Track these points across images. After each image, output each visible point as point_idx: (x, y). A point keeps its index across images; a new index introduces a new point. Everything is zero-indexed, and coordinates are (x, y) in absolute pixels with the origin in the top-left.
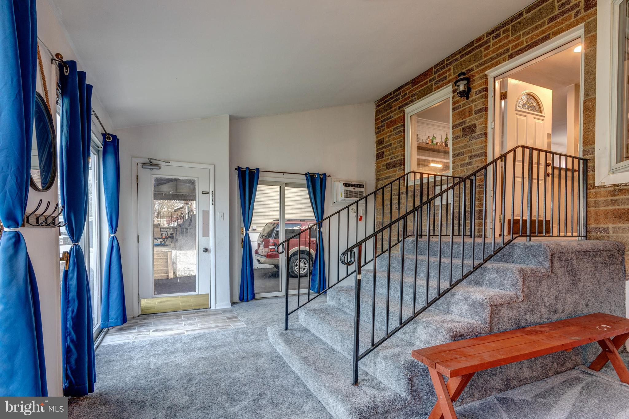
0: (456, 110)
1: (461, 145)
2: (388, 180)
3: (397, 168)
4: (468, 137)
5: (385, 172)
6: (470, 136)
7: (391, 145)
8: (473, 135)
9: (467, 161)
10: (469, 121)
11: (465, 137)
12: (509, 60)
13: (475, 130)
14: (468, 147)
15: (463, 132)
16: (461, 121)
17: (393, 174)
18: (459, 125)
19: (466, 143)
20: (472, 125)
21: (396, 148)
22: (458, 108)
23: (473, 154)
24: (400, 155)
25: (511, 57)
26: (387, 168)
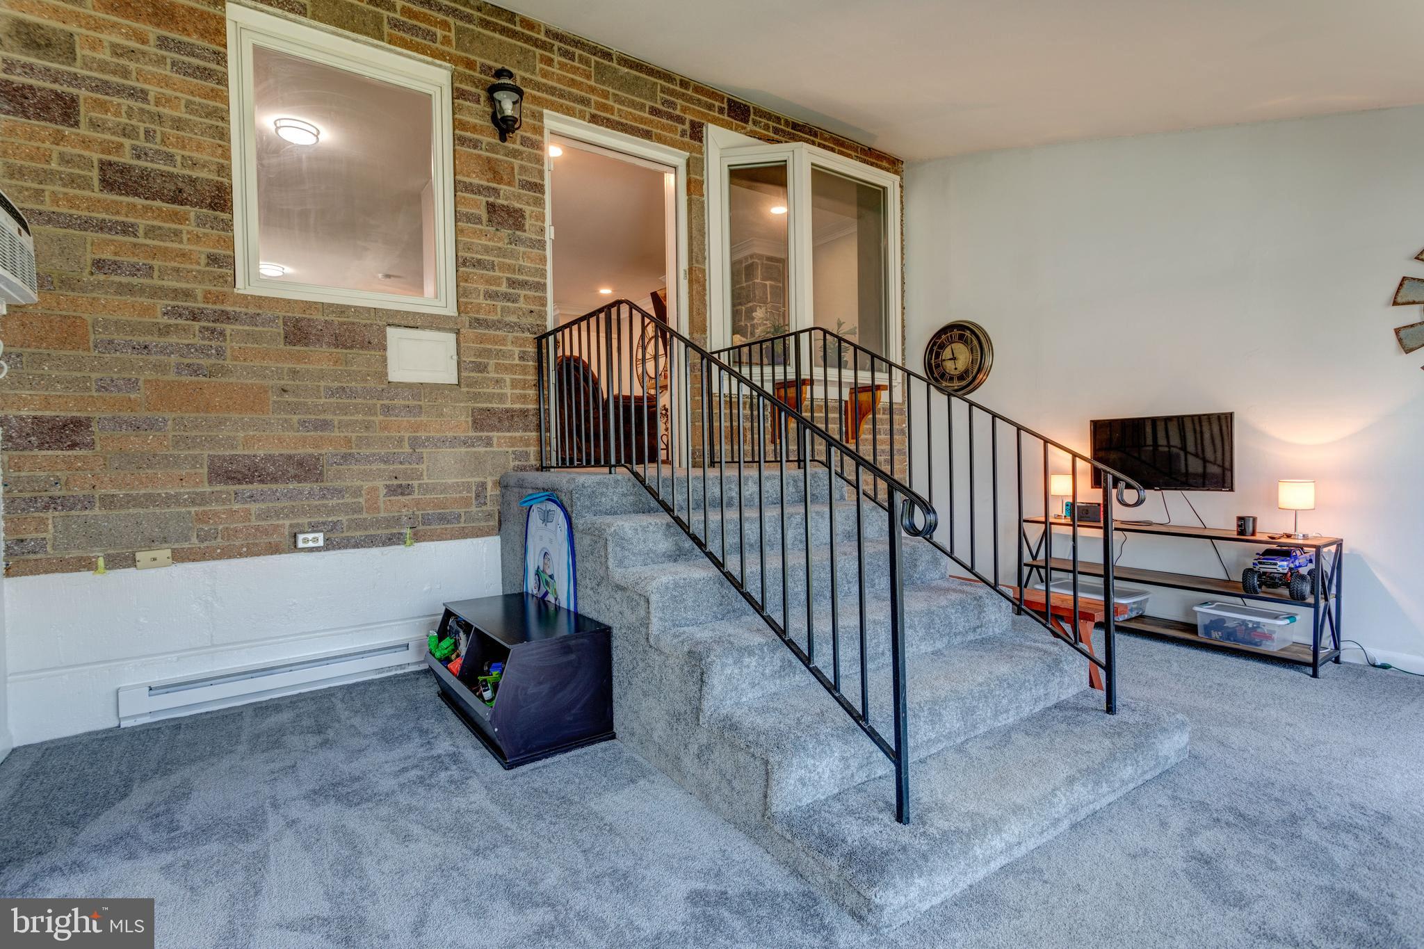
0: (469, 147)
1: (484, 242)
2: (120, 238)
3: (192, 212)
4: (505, 232)
5: (87, 193)
6: (509, 232)
7: (143, 95)
8: (518, 233)
9: (504, 288)
10: (508, 195)
11: (497, 230)
12: (591, 124)
13: (524, 225)
14: (504, 256)
15: (489, 212)
16: (485, 183)
17: (156, 223)
18: (479, 190)
19: (500, 245)
20: (516, 211)
21: (178, 124)
22: (475, 147)
23: (521, 277)
24: (214, 167)
25: (594, 119)
26: (107, 184)
